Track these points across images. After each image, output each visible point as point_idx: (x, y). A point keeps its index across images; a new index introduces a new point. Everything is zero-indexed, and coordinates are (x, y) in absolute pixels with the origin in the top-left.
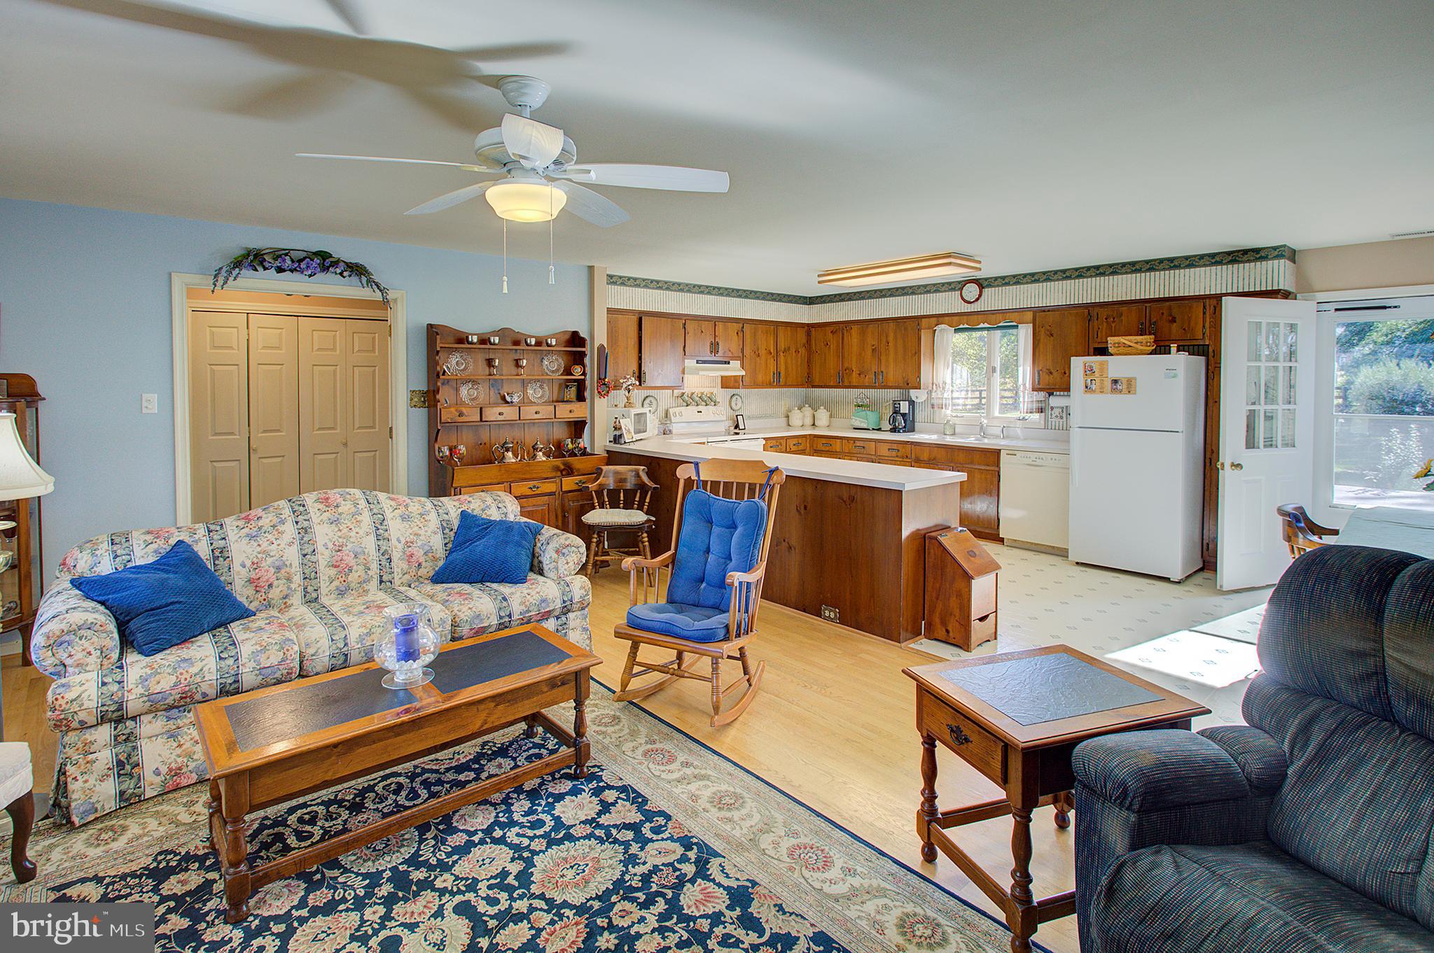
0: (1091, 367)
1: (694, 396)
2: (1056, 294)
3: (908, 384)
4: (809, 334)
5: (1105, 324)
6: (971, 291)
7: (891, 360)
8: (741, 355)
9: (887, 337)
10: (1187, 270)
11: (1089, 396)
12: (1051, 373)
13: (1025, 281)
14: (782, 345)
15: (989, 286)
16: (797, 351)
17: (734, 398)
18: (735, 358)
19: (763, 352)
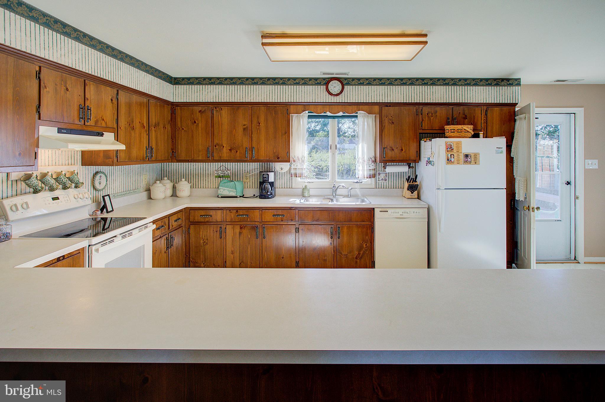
0: (451, 146)
1: (48, 178)
2: (397, 95)
3: (278, 158)
4: (173, 113)
5: (427, 118)
6: (335, 87)
7: (263, 137)
8: (115, 126)
9: (258, 118)
10: (474, 87)
11: (450, 166)
12: (393, 150)
13: (375, 83)
14: (154, 120)
15: (348, 84)
16: (164, 127)
17: (98, 177)
18: (109, 129)
19: (137, 125)
